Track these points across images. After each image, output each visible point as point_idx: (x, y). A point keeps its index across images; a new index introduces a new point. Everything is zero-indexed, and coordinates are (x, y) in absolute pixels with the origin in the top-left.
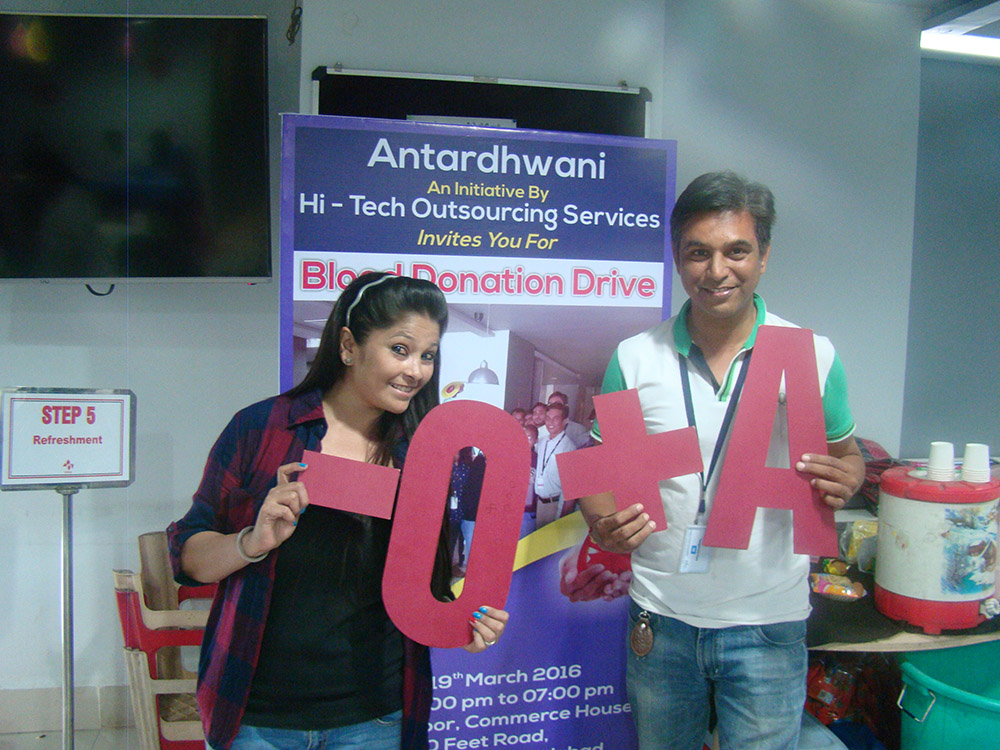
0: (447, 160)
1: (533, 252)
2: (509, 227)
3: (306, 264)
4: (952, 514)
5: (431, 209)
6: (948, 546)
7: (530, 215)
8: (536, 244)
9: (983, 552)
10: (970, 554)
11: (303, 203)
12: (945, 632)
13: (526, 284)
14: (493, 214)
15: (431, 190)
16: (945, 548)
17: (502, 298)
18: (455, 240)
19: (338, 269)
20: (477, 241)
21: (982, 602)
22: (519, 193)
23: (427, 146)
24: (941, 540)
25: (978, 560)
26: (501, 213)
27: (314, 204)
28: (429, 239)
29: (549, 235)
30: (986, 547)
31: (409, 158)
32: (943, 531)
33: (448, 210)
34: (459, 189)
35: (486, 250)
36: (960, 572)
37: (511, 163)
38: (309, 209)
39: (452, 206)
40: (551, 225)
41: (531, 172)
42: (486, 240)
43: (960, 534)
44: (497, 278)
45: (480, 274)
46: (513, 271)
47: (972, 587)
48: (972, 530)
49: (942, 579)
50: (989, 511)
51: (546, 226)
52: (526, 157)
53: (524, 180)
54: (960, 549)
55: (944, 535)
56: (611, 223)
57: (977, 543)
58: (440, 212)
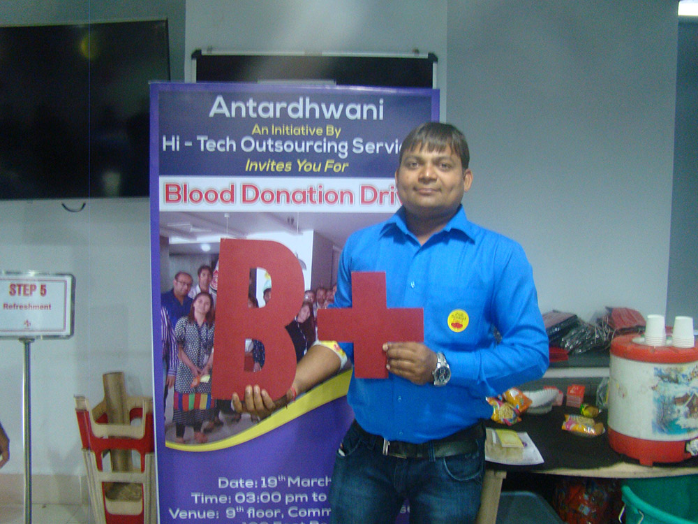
0: (266, 110)
1: (330, 173)
2: (311, 156)
3: (167, 186)
4: (660, 371)
5: (255, 145)
6: (657, 396)
7: (327, 147)
8: (333, 169)
9: (687, 402)
10: (675, 403)
11: (165, 144)
12: (656, 464)
13: (324, 197)
14: (300, 146)
15: (254, 131)
16: (654, 398)
17: (308, 208)
18: (272, 168)
19: (190, 189)
20: (289, 167)
21: (689, 441)
22: (319, 131)
23: (251, 101)
24: (651, 392)
25: (683, 408)
26: (305, 147)
27: (173, 144)
28: (254, 167)
29: (342, 161)
30: (690, 399)
31: (238, 110)
32: (652, 385)
33: (267, 146)
34: (275, 130)
35: (295, 173)
36: (668, 417)
37: (313, 111)
38: (169, 147)
39: (270, 142)
40: (343, 154)
41: (327, 116)
42: (295, 166)
43: (666, 388)
44: (304, 193)
45: (291, 191)
46: (315, 187)
47: (679, 429)
48: (676, 385)
49: (653, 423)
50: (691, 370)
51: (340, 155)
52: (324, 106)
53: (323, 122)
54: (666, 400)
55: (653, 388)
56: (389, 151)
57: (681, 395)
58: (261, 146)
